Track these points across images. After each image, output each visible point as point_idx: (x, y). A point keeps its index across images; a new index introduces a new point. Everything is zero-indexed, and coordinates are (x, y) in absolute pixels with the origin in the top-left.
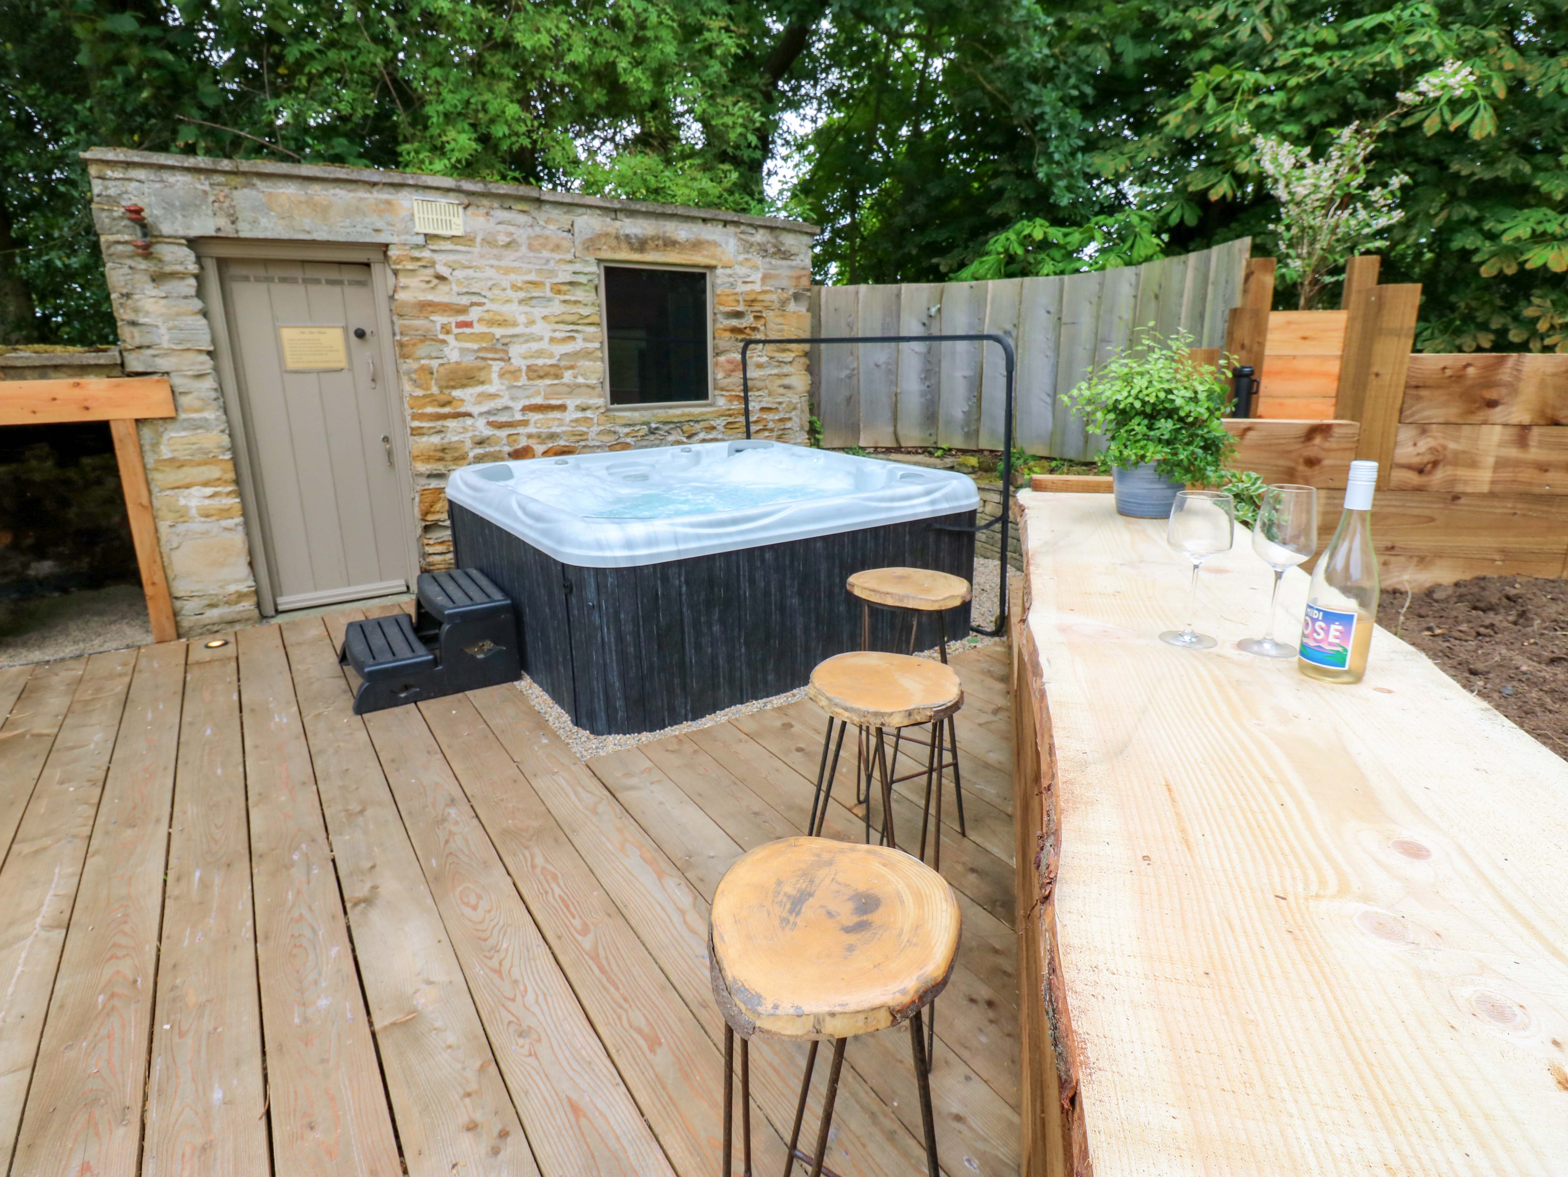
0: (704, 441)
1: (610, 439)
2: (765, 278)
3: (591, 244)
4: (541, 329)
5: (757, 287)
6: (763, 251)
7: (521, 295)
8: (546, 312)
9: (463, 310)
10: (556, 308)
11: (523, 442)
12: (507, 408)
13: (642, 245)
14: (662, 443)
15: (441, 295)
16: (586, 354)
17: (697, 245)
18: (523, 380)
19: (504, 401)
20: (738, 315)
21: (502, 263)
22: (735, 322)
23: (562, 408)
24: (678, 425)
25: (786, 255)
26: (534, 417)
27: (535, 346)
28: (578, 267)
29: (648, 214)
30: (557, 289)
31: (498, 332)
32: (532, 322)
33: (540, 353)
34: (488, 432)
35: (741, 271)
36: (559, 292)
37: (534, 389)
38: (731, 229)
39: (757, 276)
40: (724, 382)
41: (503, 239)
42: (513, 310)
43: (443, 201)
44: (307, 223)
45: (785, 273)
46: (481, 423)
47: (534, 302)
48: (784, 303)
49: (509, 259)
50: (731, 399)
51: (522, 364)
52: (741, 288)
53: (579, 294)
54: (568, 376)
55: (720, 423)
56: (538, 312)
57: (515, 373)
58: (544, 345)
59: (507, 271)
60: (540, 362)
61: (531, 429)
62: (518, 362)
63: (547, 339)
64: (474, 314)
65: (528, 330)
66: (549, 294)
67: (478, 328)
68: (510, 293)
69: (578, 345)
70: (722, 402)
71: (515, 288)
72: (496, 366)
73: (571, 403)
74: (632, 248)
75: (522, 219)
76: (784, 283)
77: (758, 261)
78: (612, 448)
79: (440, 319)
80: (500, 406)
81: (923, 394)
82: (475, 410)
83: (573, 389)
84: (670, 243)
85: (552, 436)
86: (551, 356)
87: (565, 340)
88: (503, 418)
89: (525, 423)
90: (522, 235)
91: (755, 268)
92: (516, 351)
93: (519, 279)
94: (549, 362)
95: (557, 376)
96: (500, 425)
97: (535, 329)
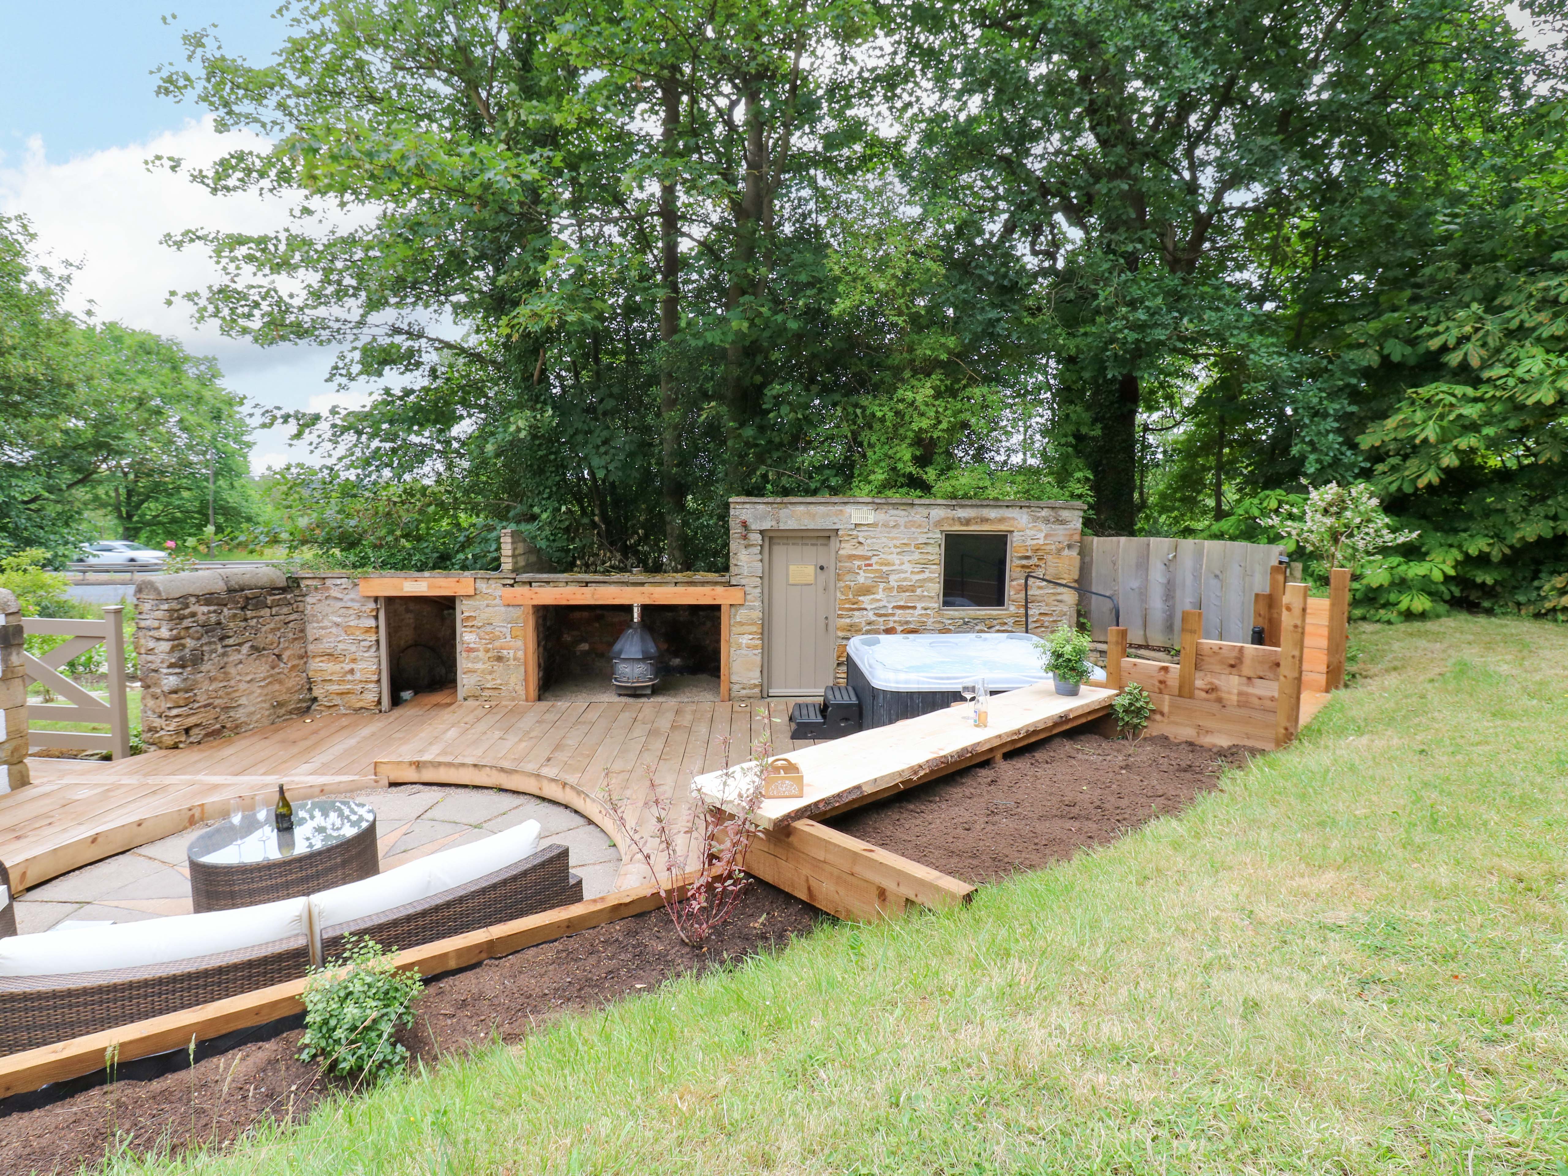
0: (998, 631)
1: (940, 626)
2: (1046, 537)
3: (938, 523)
4: (907, 567)
5: (1041, 542)
6: (1047, 521)
7: (899, 550)
8: (910, 558)
9: (869, 558)
10: (916, 556)
11: (891, 625)
12: (885, 607)
13: (968, 522)
14: (971, 630)
15: (859, 552)
16: (930, 580)
17: (1001, 520)
18: (895, 593)
19: (884, 603)
20: (1028, 558)
21: (891, 535)
22: (1024, 562)
23: (914, 608)
24: (983, 620)
25: (1062, 522)
26: (899, 612)
27: (903, 576)
28: (930, 535)
29: (972, 506)
30: (917, 547)
31: (885, 568)
32: (903, 564)
33: (905, 579)
34: (874, 618)
35: (1029, 533)
37: (900, 598)
38: (1025, 510)
39: (1041, 535)
40: (1014, 597)
41: (892, 524)
42: (895, 558)
43: (865, 508)
44: (806, 522)
45: (1061, 532)
46: (871, 614)
47: (905, 554)
48: (1059, 551)
49: (894, 533)
50: (1018, 608)
51: (895, 584)
52: (1030, 542)
53: (930, 549)
54: (919, 591)
55: (1010, 621)
56: (906, 558)
57: (891, 589)
58: (908, 575)
59: (893, 539)
60: (905, 584)
61: (896, 618)
62: (893, 583)
63: (910, 572)
64: (874, 560)
65: (900, 568)
66: (913, 549)
67: (875, 567)
68: (893, 550)
69: (927, 575)
70: (1012, 609)
71: (896, 547)
72: (882, 585)
73: (919, 605)
74: (962, 524)
75: (903, 513)
76: (1061, 539)
77: (1043, 526)
78: (941, 631)
79: (857, 563)
80: (881, 606)
81: (1164, 612)
82: (869, 607)
83: (921, 598)
84: (984, 520)
85: (907, 623)
86: (911, 581)
87: (919, 572)
88: (882, 612)
89: (893, 615)
90: (902, 521)
91: (1041, 531)
92: (892, 578)
93: (898, 543)
94: (910, 584)
95: (913, 591)
96: (881, 615)
97: (903, 567)
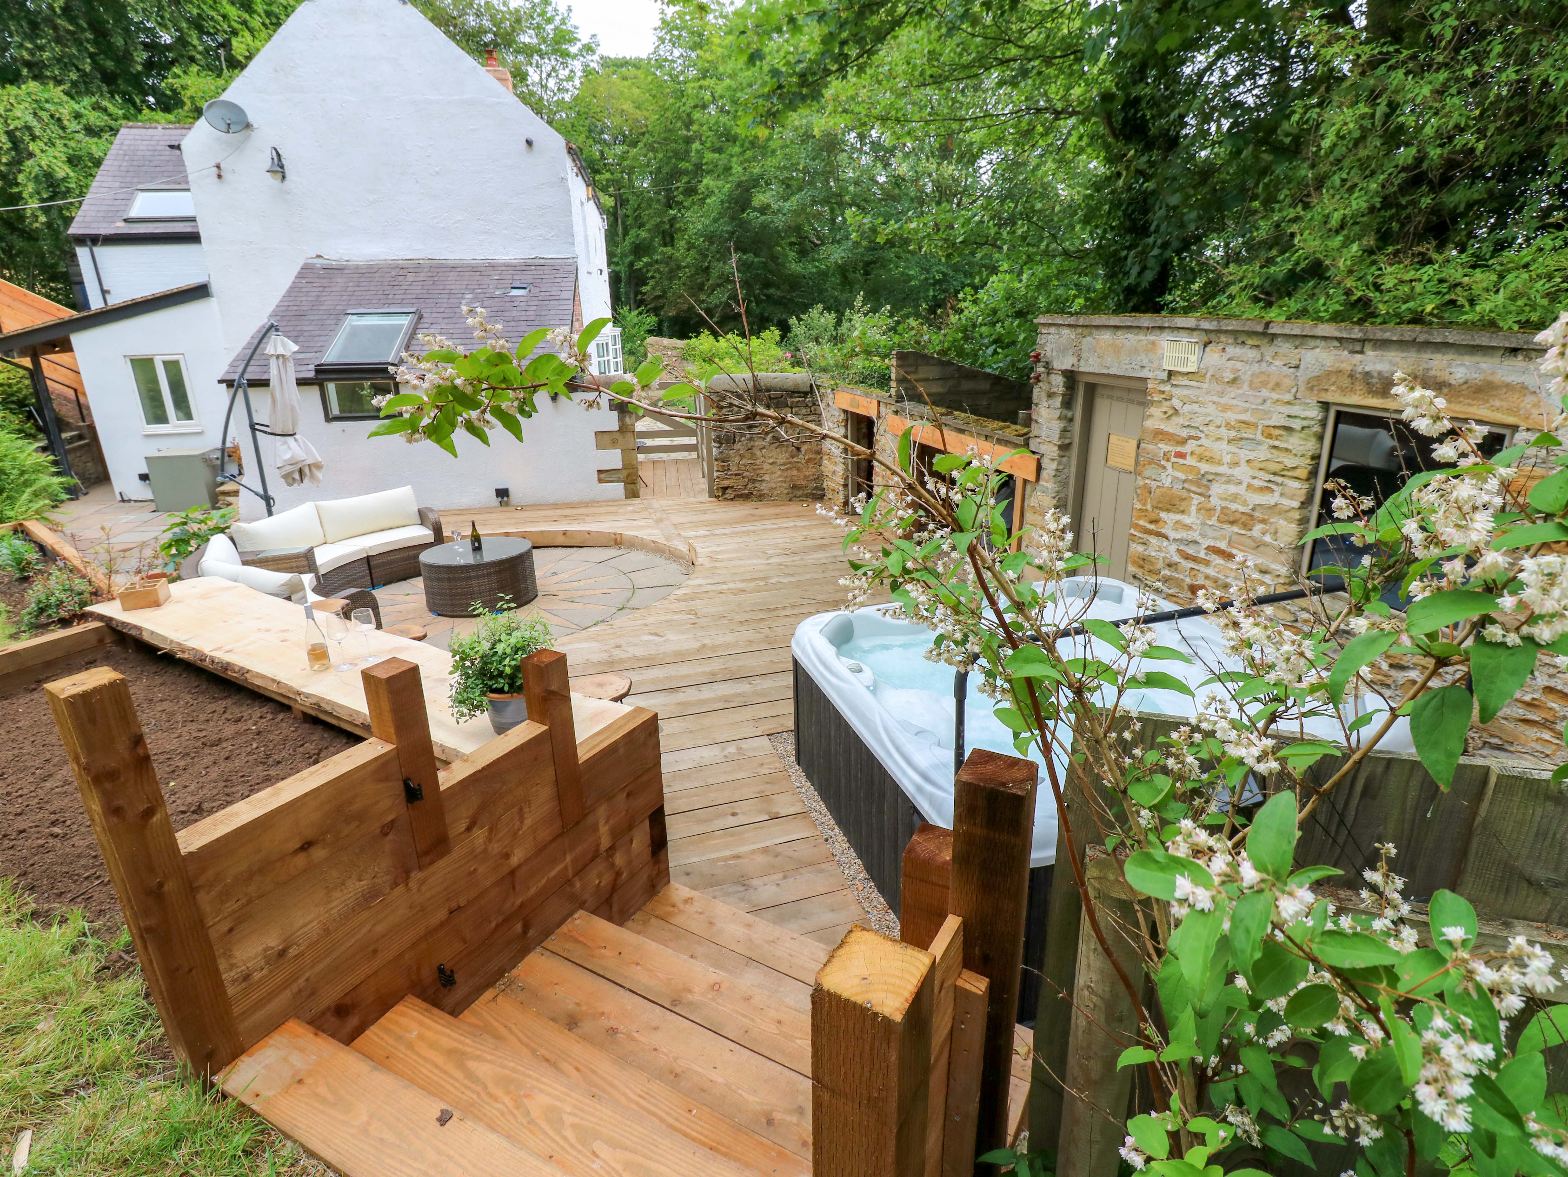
4: (1243, 472)
7: (1233, 434)
8: (1251, 455)
9: (1183, 442)
10: (1262, 453)
11: (1201, 581)
12: (1196, 542)
15: (1171, 426)
16: (1282, 511)
18: (1215, 521)
19: (1195, 535)
21: (1223, 401)
26: (1218, 560)
27: (1233, 489)
28: (1296, 411)
30: (1268, 432)
31: (1204, 467)
32: (1237, 464)
33: (1235, 498)
34: (1177, 558)
36: (1270, 436)
37: (1222, 532)
41: (1229, 376)
42: (1222, 449)
43: (1185, 338)
46: (1173, 548)
47: (1243, 442)
49: (1231, 396)
51: (1219, 504)
53: (1291, 440)
54: (1257, 530)
56: (1244, 454)
57: (1210, 511)
58: (1241, 490)
59: (1225, 408)
60: (1233, 507)
61: (1210, 573)
62: (1215, 501)
63: (1245, 485)
64: (1190, 447)
65: (1229, 472)
66: (1259, 437)
67: (1190, 460)
68: (1223, 431)
69: (1275, 497)
71: (1229, 426)
72: (1196, 500)
73: (1253, 560)
75: (1252, 354)
79: (1165, 447)
80: (1190, 538)
82: (1172, 535)
83: (1259, 545)
86: (1245, 503)
87: (1262, 489)
88: (1190, 551)
89: (1207, 565)
90: (1246, 373)
92: (1216, 489)
93: (1233, 418)
94: (1242, 509)
95: (1246, 526)
96: (1187, 557)
97: (1237, 472)
